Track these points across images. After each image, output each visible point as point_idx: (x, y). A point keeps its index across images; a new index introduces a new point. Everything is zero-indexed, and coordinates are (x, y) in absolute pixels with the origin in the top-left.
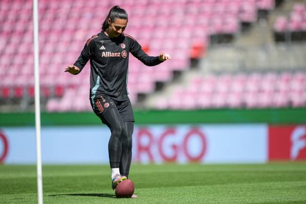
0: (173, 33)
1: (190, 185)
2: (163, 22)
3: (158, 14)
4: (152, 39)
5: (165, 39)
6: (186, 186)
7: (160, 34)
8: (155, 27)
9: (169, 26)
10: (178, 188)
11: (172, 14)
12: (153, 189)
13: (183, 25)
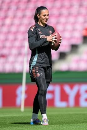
0: (72, 20)
1: (83, 122)
2: (65, 12)
3: (62, 7)
4: (58, 23)
5: (66, 23)
6: (81, 123)
7: (63, 20)
8: (60, 15)
9: (69, 15)
10: (75, 125)
11: (71, 6)
12: (58, 126)
13: (79, 14)
